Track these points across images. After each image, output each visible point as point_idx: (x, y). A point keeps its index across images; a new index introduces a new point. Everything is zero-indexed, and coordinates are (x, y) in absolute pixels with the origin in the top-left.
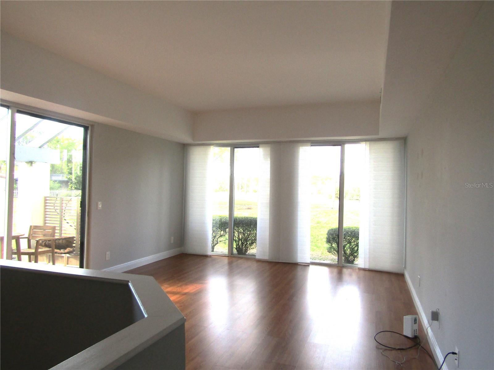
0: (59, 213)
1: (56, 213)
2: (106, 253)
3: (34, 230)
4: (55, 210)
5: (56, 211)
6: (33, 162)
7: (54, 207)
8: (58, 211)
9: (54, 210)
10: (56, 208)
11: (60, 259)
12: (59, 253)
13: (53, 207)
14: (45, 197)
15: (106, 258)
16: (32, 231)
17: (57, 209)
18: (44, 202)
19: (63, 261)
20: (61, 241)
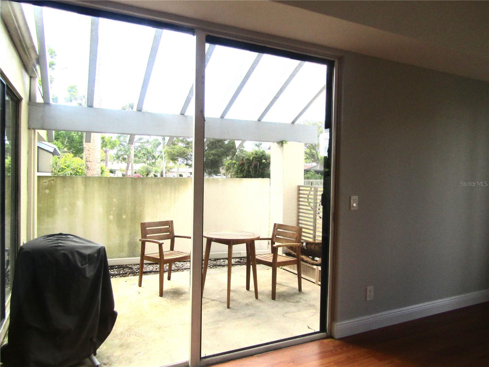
0: (313, 208)
1: (310, 208)
2: (366, 289)
3: (278, 230)
4: (309, 204)
5: (309, 206)
6: (284, 142)
7: (308, 200)
8: (312, 205)
9: (307, 204)
10: (310, 200)
11: (311, 272)
12: (309, 263)
13: (306, 200)
14: (299, 187)
15: (366, 298)
16: (276, 230)
17: (310, 202)
18: (298, 192)
19: (315, 275)
20: (313, 247)
